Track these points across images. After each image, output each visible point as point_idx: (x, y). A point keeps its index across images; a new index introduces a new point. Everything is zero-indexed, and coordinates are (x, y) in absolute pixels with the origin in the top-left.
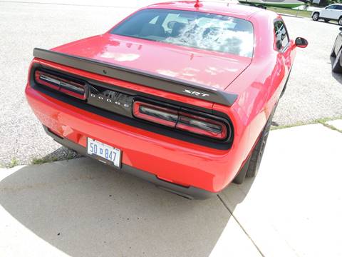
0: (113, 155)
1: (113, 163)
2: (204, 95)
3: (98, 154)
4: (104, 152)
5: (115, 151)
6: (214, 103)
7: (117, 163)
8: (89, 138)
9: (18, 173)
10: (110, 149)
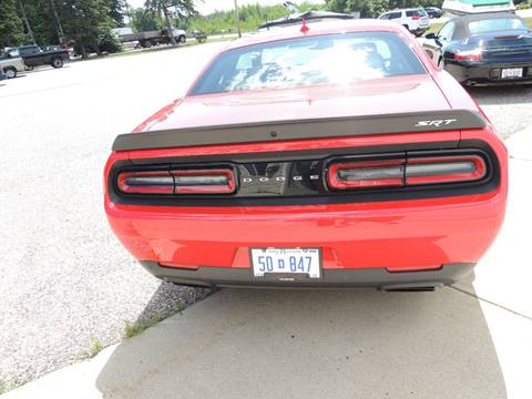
0: (306, 262)
1: (307, 275)
2: (449, 121)
3: (276, 270)
4: (287, 263)
5: (309, 253)
6: (460, 130)
7: (315, 272)
8: (254, 251)
9: (115, 358)
10: (298, 253)
